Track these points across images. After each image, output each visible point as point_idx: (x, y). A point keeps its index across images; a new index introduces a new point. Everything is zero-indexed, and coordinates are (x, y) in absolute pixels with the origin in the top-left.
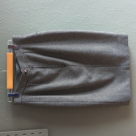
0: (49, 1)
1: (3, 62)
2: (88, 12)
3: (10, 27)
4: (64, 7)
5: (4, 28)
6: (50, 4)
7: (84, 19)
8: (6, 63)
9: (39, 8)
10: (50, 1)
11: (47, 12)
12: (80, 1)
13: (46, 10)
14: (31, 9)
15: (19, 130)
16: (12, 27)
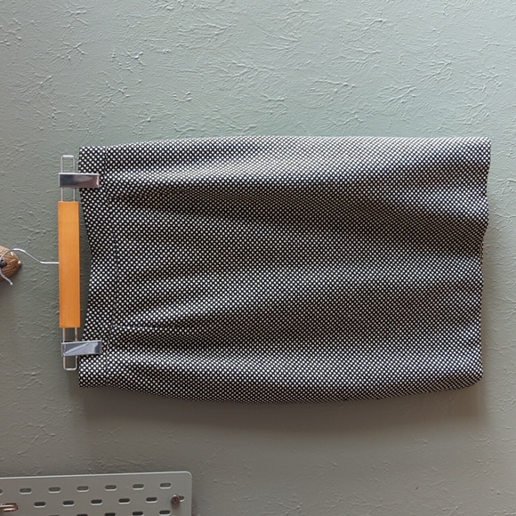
0: (217, 24)
1: (45, 233)
2: (352, 65)
3: (74, 109)
4: (266, 47)
5: (53, 115)
6: (217, 35)
7: (336, 90)
8: (57, 238)
9: (179, 48)
10: (220, 25)
11: (206, 62)
12: (323, 27)
13: (204, 55)
14: (152, 51)
15: (90, 472)
16: (83, 109)
